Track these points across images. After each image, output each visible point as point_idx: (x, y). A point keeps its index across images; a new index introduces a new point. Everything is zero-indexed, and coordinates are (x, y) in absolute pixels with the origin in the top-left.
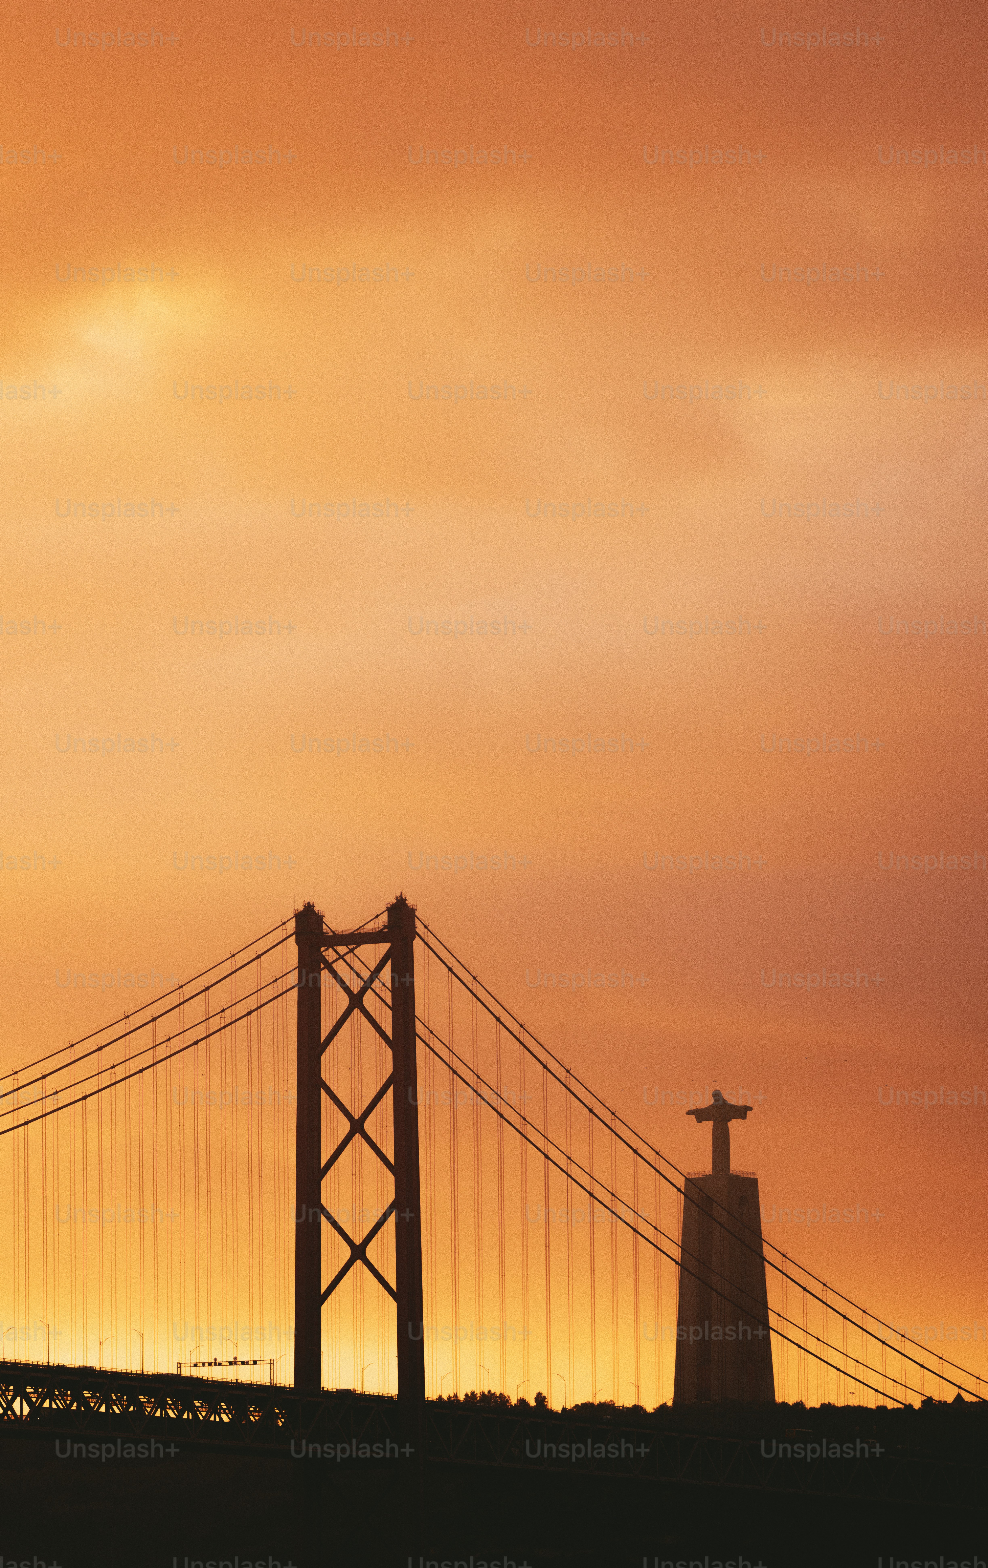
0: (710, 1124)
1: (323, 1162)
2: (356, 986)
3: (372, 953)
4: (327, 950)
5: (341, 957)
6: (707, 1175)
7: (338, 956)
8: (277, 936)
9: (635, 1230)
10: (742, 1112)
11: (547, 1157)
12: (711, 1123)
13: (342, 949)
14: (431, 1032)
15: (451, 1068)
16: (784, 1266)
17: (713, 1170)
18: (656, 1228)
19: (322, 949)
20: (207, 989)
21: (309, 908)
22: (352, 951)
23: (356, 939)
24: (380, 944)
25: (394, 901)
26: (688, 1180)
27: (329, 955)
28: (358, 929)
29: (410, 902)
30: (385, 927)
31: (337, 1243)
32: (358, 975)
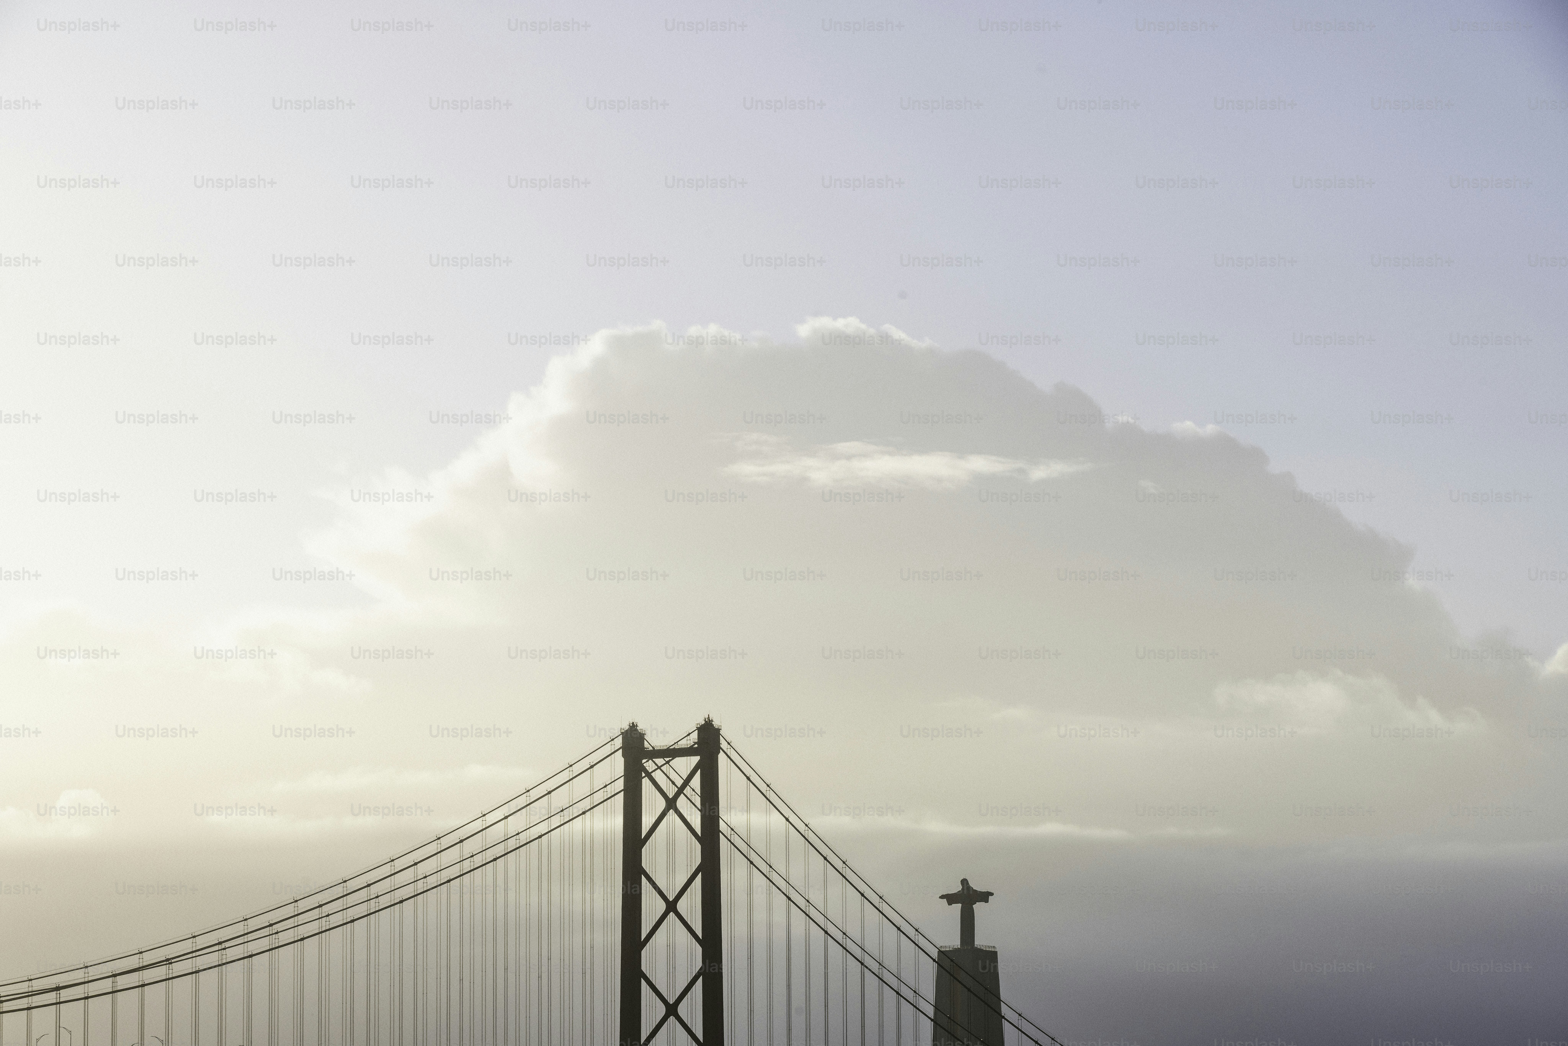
0: (958, 906)
1: (643, 937)
2: (671, 792)
3: (685, 765)
4: (647, 761)
5: (659, 768)
6: (955, 948)
7: (656, 767)
8: (607, 750)
9: (898, 993)
10: (985, 897)
11: (826, 932)
12: (960, 905)
13: (660, 761)
14: (732, 829)
15: (748, 859)
16: (1020, 1023)
17: (961, 945)
18: (915, 992)
19: (644, 761)
20: (549, 793)
21: (633, 727)
22: (668, 762)
23: (671, 753)
24: (691, 757)
25: (703, 722)
26: (940, 952)
27: (649, 765)
28: (673, 745)
29: (716, 723)
30: (695, 743)
31: (654, 1002)
32: (673, 783)
